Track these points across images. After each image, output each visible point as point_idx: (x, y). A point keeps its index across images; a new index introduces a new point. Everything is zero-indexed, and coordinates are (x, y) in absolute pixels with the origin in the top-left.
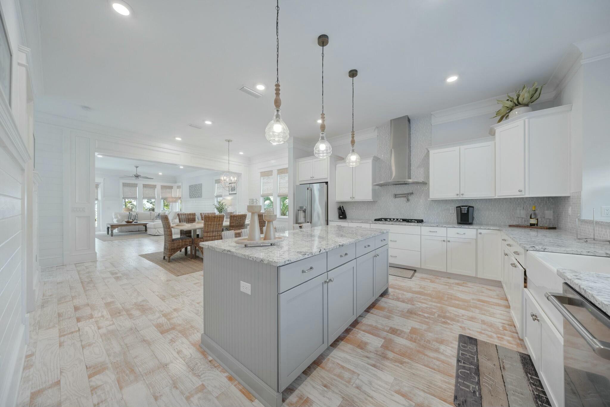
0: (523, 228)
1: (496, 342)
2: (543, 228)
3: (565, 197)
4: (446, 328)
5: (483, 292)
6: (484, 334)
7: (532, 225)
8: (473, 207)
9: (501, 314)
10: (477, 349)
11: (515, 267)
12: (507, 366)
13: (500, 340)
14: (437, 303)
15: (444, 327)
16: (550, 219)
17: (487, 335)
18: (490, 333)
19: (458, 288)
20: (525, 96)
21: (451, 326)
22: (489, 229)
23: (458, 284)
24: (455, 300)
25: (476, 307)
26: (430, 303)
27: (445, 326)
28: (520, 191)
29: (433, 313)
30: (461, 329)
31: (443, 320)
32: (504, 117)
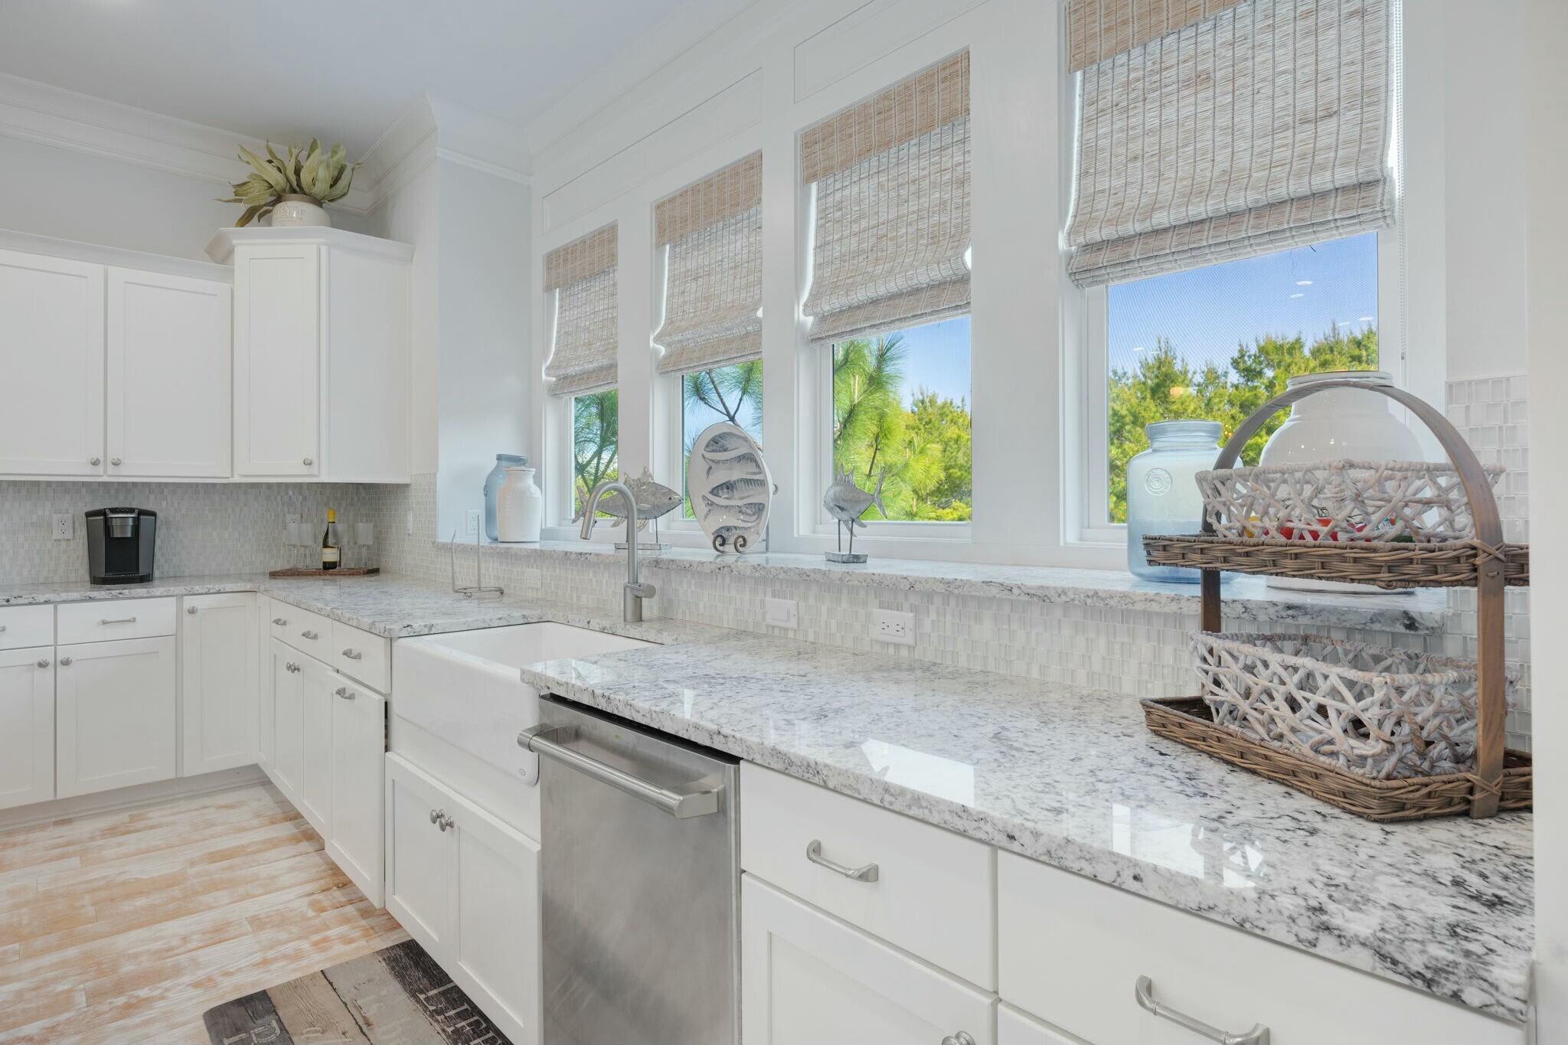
0: (310, 577)
1: (316, 962)
2: (353, 573)
3: (398, 486)
4: (146, 1023)
5: (212, 825)
6: (275, 960)
7: (329, 567)
8: (154, 514)
9: (292, 869)
10: (279, 1021)
11: (352, 697)
12: (371, 1012)
13: (325, 950)
14: (60, 947)
15: (137, 1026)
16: (368, 547)
17: (285, 957)
18: (289, 948)
19: (120, 845)
20: (317, 172)
21: (161, 1003)
22: (219, 592)
23: (112, 831)
24: (129, 896)
25: (213, 886)
26: (28, 966)
27: (137, 1020)
28: (308, 463)
29: (63, 1002)
30: (200, 991)
31: (121, 1000)
32: (255, 214)
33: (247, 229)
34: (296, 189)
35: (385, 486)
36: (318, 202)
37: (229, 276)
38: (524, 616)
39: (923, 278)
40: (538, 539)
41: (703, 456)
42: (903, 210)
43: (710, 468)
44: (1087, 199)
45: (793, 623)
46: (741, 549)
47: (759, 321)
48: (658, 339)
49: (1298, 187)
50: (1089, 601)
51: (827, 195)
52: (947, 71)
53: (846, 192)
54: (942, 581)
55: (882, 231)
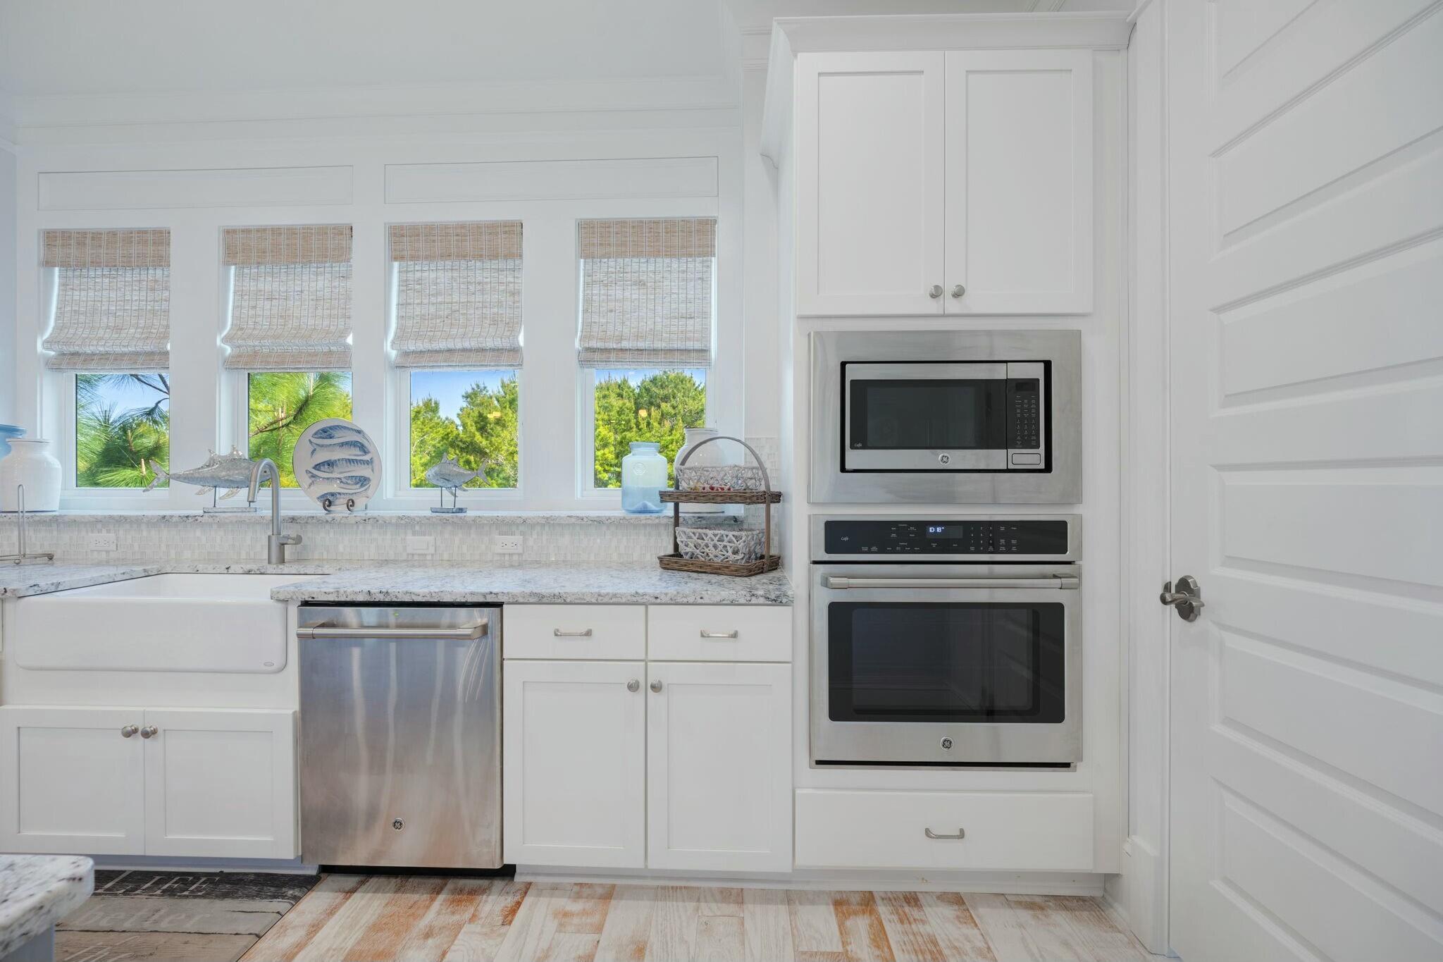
38: (145, 571)
39: (489, 344)
40: (57, 509)
41: (310, 440)
42: (472, 299)
43: (315, 450)
44: (588, 325)
45: (432, 550)
46: (351, 508)
47: (347, 347)
48: (225, 340)
49: (680, 345)
50: (621, 521)
51: (407, 272)
52: (507, 229)
53: (426, 274)
54: (543, 517)
55: (456, 307)
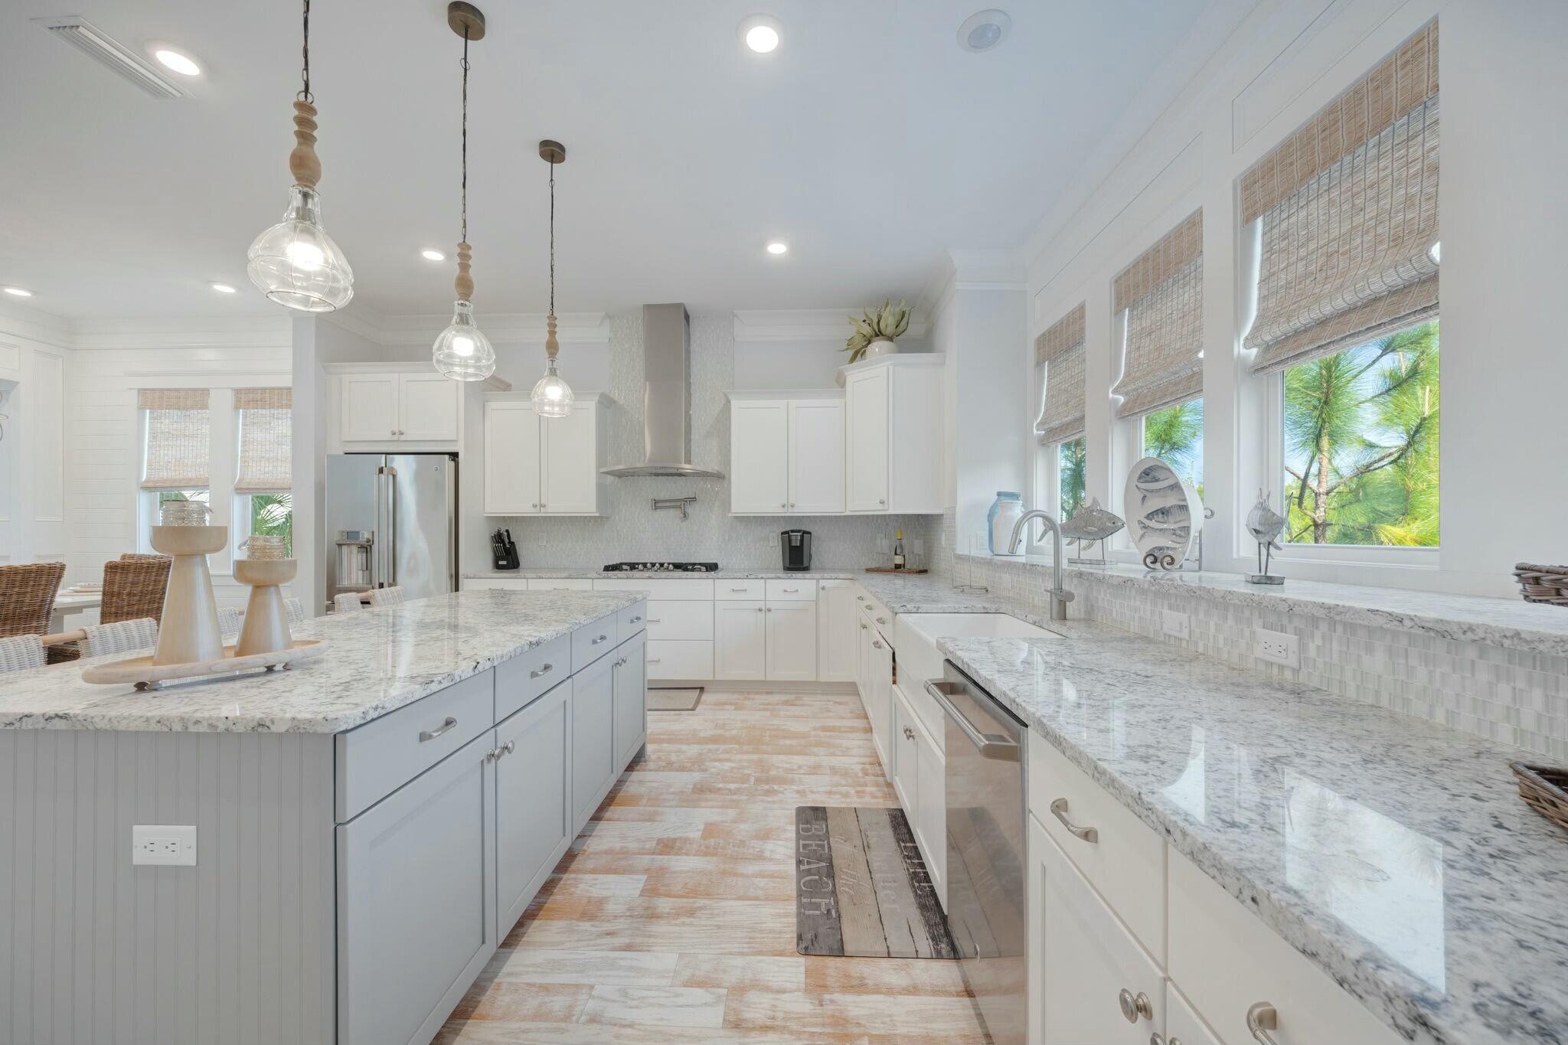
0: (885, 573)
1: (854, 802)
2: (911, 572)
3: (938, 515)
4: (774, 802)
5: (829, 711)
6: (835, 793)
7: (898, 567)
8: (809, 533)
9: (859, 747)
10: (827, 826)
11: (880, 647)
12: (873, 841)
13: (860, 797)
14: (752, 753)
15: (769, 802)
16: (919, 555)
17: (841, 794)
18: (844, 789)
19: (788, 711)
20: (888, 323)
21: (781, 795)
22: (836, 579)
23: (786, 703)
24: (784, 737)
25: (818, 744)
26: (739, 757)
27: (770, 799)
28: (882, 502)
29: (744, 779)
30: (798, 796)
31: (766, 787)
32: (858, 354)
33: (855, 363)
34: (879, 334)
35: (932, 515)
36: (890, 339)
37: (843, 395)
38: (984, 608)
40: (1024, 554)
41: (1137, 486)
42: (1358, 220)
43: (1144, 497)
45: (1185, 634)
46: (1168, 567)
48: (1115, 391)
51: (1272, 228)
52: (1409, 54)
53: (1293, 219)
54: (1322, 606)
55: (1334, 246)
